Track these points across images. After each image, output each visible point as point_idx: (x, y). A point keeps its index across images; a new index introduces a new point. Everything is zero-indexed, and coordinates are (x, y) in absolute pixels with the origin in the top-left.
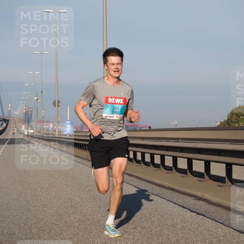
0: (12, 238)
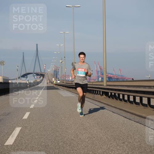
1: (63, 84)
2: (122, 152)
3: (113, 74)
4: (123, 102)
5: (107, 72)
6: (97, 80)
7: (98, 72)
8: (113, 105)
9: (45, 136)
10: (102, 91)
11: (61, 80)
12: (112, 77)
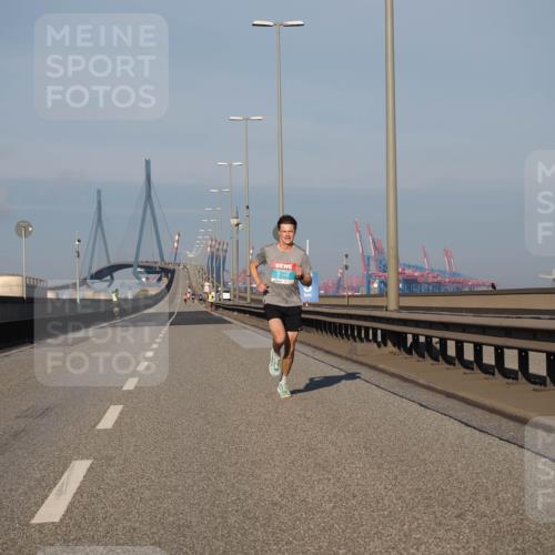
0: (184, 536)
1: (242, 303)
2: (455, 548)
3: (422, 269)
4: (459, 370)
5: (401, 262)
6: (363, 291)
7: (366, 260)
8: (421, 381)
9: (176, 491)
10: (382, 330)
11: (235, 290)
12: (421, 280)
